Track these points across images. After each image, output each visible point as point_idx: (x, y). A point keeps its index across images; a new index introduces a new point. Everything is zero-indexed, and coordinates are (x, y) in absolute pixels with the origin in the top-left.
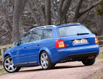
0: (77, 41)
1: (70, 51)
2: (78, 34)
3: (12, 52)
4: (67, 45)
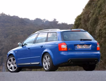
0: (80, 46)
1: (75, 55)
2: (81, 40)
3: (16, 52)
4: (70, 49)
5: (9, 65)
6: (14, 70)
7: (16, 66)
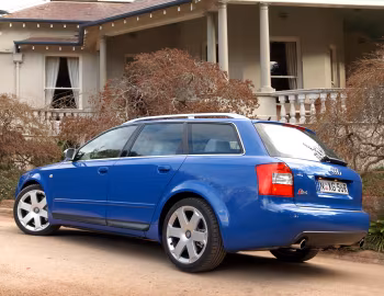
0: (326, 182)
2: (325, 161)
3: (51, 176)
5: (24, 213)
6: (39, 227)
7: (45, 214)
